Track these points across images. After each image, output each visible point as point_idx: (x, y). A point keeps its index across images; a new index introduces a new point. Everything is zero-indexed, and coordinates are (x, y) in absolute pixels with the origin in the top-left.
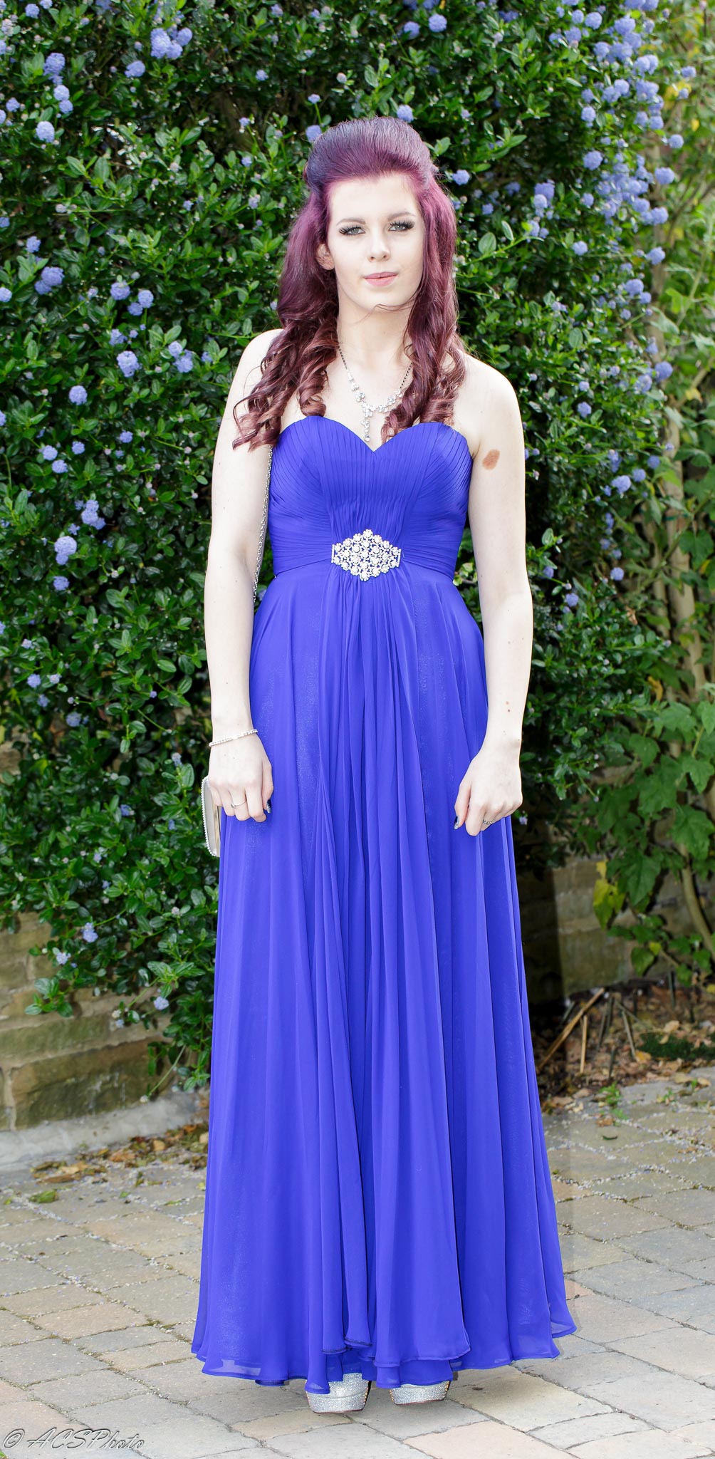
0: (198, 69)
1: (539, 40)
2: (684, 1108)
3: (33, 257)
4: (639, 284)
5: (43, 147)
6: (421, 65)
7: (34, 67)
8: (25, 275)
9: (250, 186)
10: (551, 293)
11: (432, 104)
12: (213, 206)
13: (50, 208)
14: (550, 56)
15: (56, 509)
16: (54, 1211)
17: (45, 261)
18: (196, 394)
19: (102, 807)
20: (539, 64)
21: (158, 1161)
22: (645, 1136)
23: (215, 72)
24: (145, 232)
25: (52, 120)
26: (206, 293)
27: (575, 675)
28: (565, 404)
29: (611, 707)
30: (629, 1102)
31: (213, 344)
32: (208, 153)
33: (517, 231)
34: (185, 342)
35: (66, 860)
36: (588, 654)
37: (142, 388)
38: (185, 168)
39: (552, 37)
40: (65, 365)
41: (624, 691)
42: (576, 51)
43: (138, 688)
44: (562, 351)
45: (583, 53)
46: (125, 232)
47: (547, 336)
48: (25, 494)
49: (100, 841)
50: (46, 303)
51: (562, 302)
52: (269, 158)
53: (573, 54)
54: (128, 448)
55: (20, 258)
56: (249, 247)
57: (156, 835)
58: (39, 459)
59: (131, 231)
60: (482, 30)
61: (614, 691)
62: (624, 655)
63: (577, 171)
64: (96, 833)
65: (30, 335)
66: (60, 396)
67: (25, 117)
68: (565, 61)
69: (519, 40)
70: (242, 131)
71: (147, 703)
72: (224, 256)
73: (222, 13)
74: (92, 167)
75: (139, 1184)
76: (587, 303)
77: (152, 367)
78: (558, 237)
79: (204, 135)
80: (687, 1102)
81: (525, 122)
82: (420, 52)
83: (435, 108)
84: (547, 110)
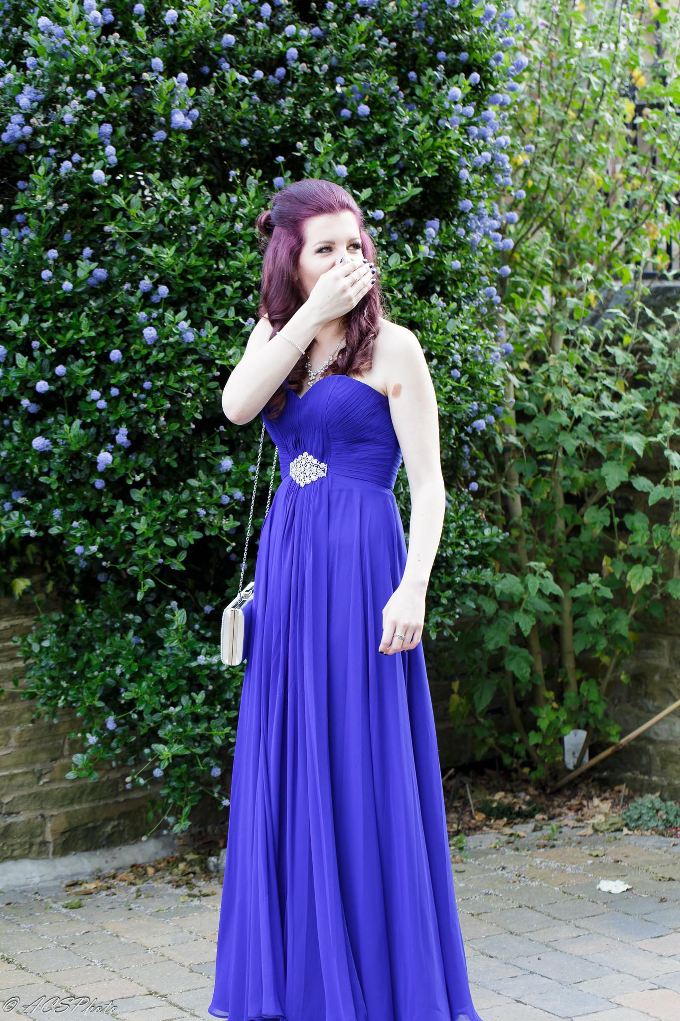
0: (202, 137)
1: (432, 124)
2: (509, 852)
3: (88, 261)
4: (493, 290)
5: (97, 187)
6: (351, 138)
7: (93, 132)
8: (82, 274)
9: (234, 218)
10: (435, 295)
11: (359, 165)
12: (211, 230)
13: (100, 228)
14: (439, 134)
15: (98, 433)
16: (80, 914)
17: (96, 264)
18: (195, 357)
19: (122, 638)
20: (431, 140)
21: (150, 881)
22: (484, 870)
23: (213, 139)
24: (164, 247)
25: (103, 169)
26: (204, 289)
27: (444, 555)
28: (443, 370)
29: (468, 576)
30: (472, 847)
31: (208, 324)
32: (208, 194)
33: (415, 251)
34: (189, 321)
35: (96, 673)
36: (454, 540)
37: (159, 352)
38: (192, 204)
39: (441, 122)
40: (106, 335)
41: (477, 566)
42: (457, 132)
43: (151, 556)
44: (442, 334)
45: (461, 133)
46: (150, 246)
47: (432, 324)
48: (78, 422)
49: (120, 660)
50: (94, 293)
51: (443, 301)
52: (248, 198)
53: (455, 134)
54: (149, 393)
55: (78, 262)
56: (235, 258)
57: (158, 658)
58: (88, 399)
59: (155, 245)
60: (393, 116)
61: (469, 566)
62: (477, 541)
63: (455, 211)
64: (117, 655)
65: (84, 314)
66: (104, 357)
67: (84, 166)
68: (449, 138)
69: (418, 123)
70: (231, 180)
71: (156, 567)
72: (217, 264)
73: (220, 100)
74: (129, 202)
75: (138, 896)
76: (458, 301)
77: (167, 338)
78: (441, 257)
79: (205, 183)
80: (510, 848)
81: (420, 179)
82: (352, 129)
83: (361, 167)
84: (436, 171)
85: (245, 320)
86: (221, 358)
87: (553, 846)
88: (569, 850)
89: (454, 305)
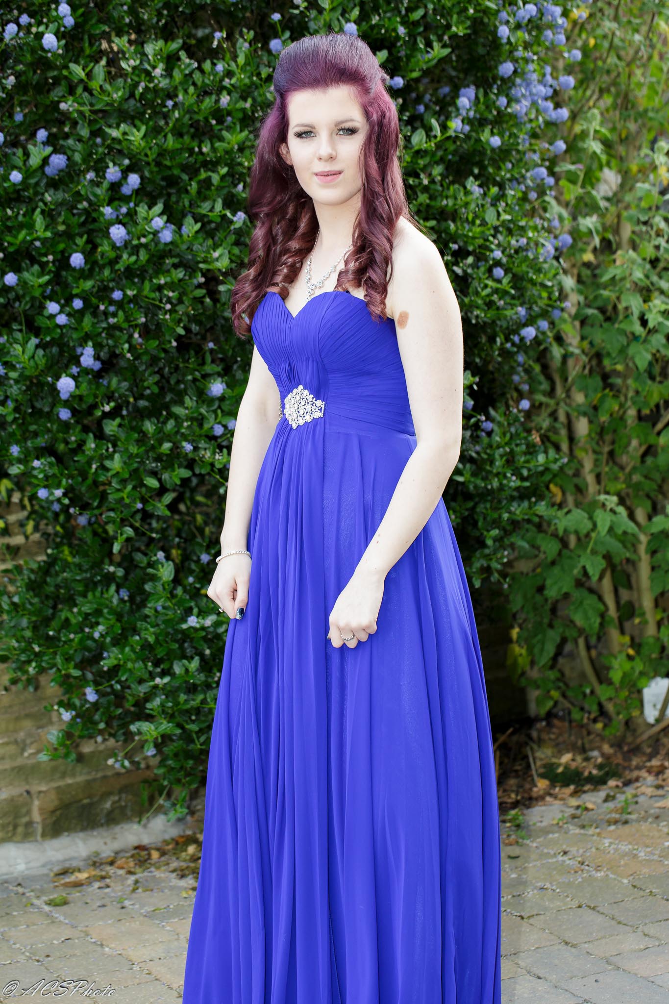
2: (574, 830)
3: (42, 146)
4: (543, 171)
5: (49, 55)
8: (35, 161)
9: (221, 89)
10: (471, 179)
11: (374, 22)
12: (191, 105)
13: (55, 106)
15: (61, 353)
16: (65, 914)
17: (52, 149)
18: (176, 260)
19: (102, 593)
21: (152, 869)
22: (542, 856)
24: (133, 126)
25: (56, 33)
26: (185, 177)
27: (489, 487)
28: (482, 269)
29: (518, 512)
30: (531, 824)
31: (189, 220)
32: (188, 61)
33: (444, 128)
34: (166, 217)
35: (73, 636)
36: (500, 470)
37: (130, 255)
38: (168, 73)
40: (68, 235)
41: (529, 499)
43: (128, 501)
44: (480, 225)
46: (118, 126)
47: (468, 213)
48: (34, 341)
50: (51, 184)
51: (480, 186)
52: (237, 66)
54: (120, 305)
55: (30, 147)
56: (221, 139)
57: (145, 618)
58: (45, 313)
59: (122, 125)
61: (520, 499)
62: (529, 470)
63: (495, 78)
65: (38, 210)
66: (63, 262)
67: (34, 30)
70: (216, 43)
71: (136, 512)
72: (200, 147)
74: (90, 72)
75: (135, 890)
76: (501, 186)
77: (139, 238)
78: (477, 133)
79: (184, 46)
80: (576, 825)
81: (450, 38)
83: (376, 25)
84: (468, 28)
85: (235, 215)
86: (206, 261)
87: (626, 822)
88: (644, 826)
89: (494, 190)
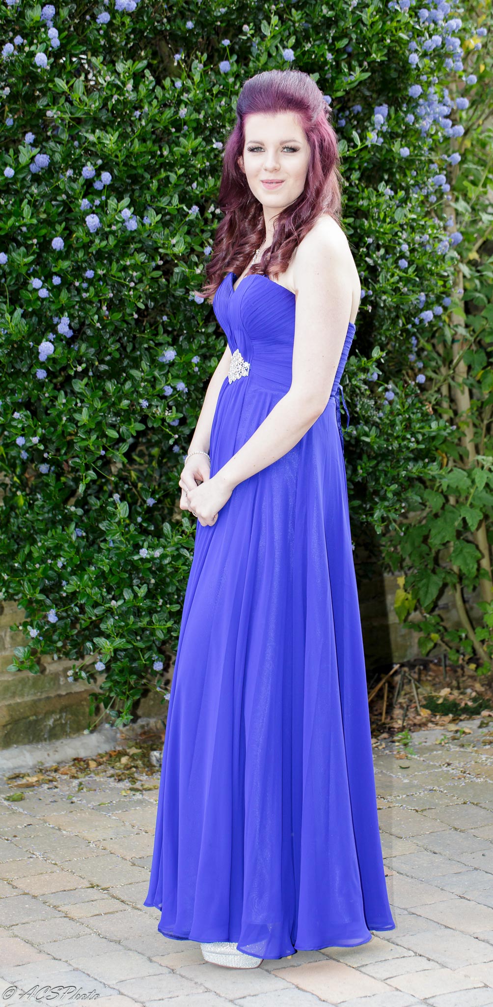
0: (146, 19)
1: (381, 6)
2: (454, 748)
3: (30, 147)
4: (442, 178)
5: (39, 70)
6: (299, 21)
7: (34, 14)
8: (24, 159)
9: (179, 102)
10: (384, 183)
11: (306, 49)
12: (154, 115)
13: (42, 113)
14: (389, 17)
15: (40, 322)
16: (22, 807)
17: (38, 150)
18: (139, 246)
19: (63, 530)
20: (380, 23)
21: (92, 775)
22: (429, 767)
23: (158, 22)
24: (107, 132)
25: (45, 52)
26: (147, 176)
27: (390, 448)
28: (391, 260)
29: (414, 470)
30: (417, 743)
31: (151, 212)
32: (151, 78)
33: (363, 138)
34: (132, 209)
35: (37, 566)
36: (400, 433)
37: (102, 240)
38: (136, 88)
39: (391, 4)
40: (49, 223)
41: (423, 460)
42: (407, 15)
43: (92, 448)
44: (390, 223)
45: (411, 16)
46: (94, 132)
47: (379, 213)
48: (19, 311)
49: (61, 553)
50: (37, 179)
51: (391, 189)
52: (193, 83)
53: (405, 17)
54: (91, 282)
55: (20, 147)
56: (178, 144)
57: (100, 550)
58: (30, 288)
59: (97, 131)
61: (416, 460)
62: (424, 435)
63: (405, 98)
64: (58, 547)
65: (26, 201)
66: (45, 244)
67: (27, 49)
68: (399, 21)
69: (368, 7)
70: (175, 64)
71: (98, 459)
72: (161, 149)
74: (72, 86)
75: (80, 790)
76: (407, 190)
77: (109, 226)
78: (390, 145)
79: (149, 66)
80: (456, 745)
81: (369, 63)
82: (299, 12)
83: (308, 52)
84: (385, 55)
85: (190, 209)
86: (163, 247)
89: (402, 194)
